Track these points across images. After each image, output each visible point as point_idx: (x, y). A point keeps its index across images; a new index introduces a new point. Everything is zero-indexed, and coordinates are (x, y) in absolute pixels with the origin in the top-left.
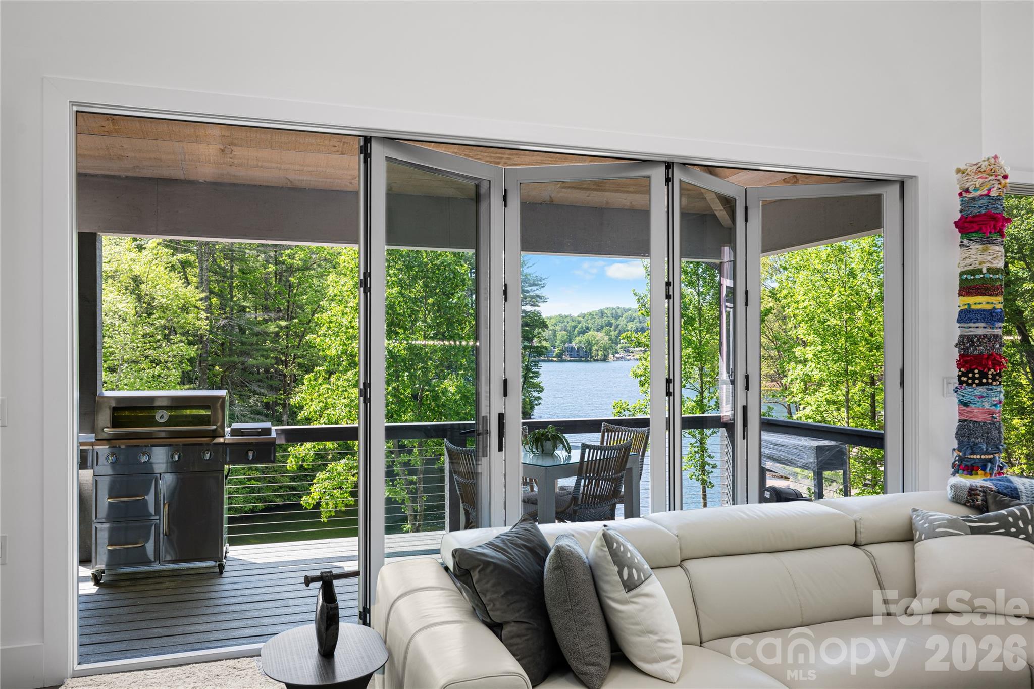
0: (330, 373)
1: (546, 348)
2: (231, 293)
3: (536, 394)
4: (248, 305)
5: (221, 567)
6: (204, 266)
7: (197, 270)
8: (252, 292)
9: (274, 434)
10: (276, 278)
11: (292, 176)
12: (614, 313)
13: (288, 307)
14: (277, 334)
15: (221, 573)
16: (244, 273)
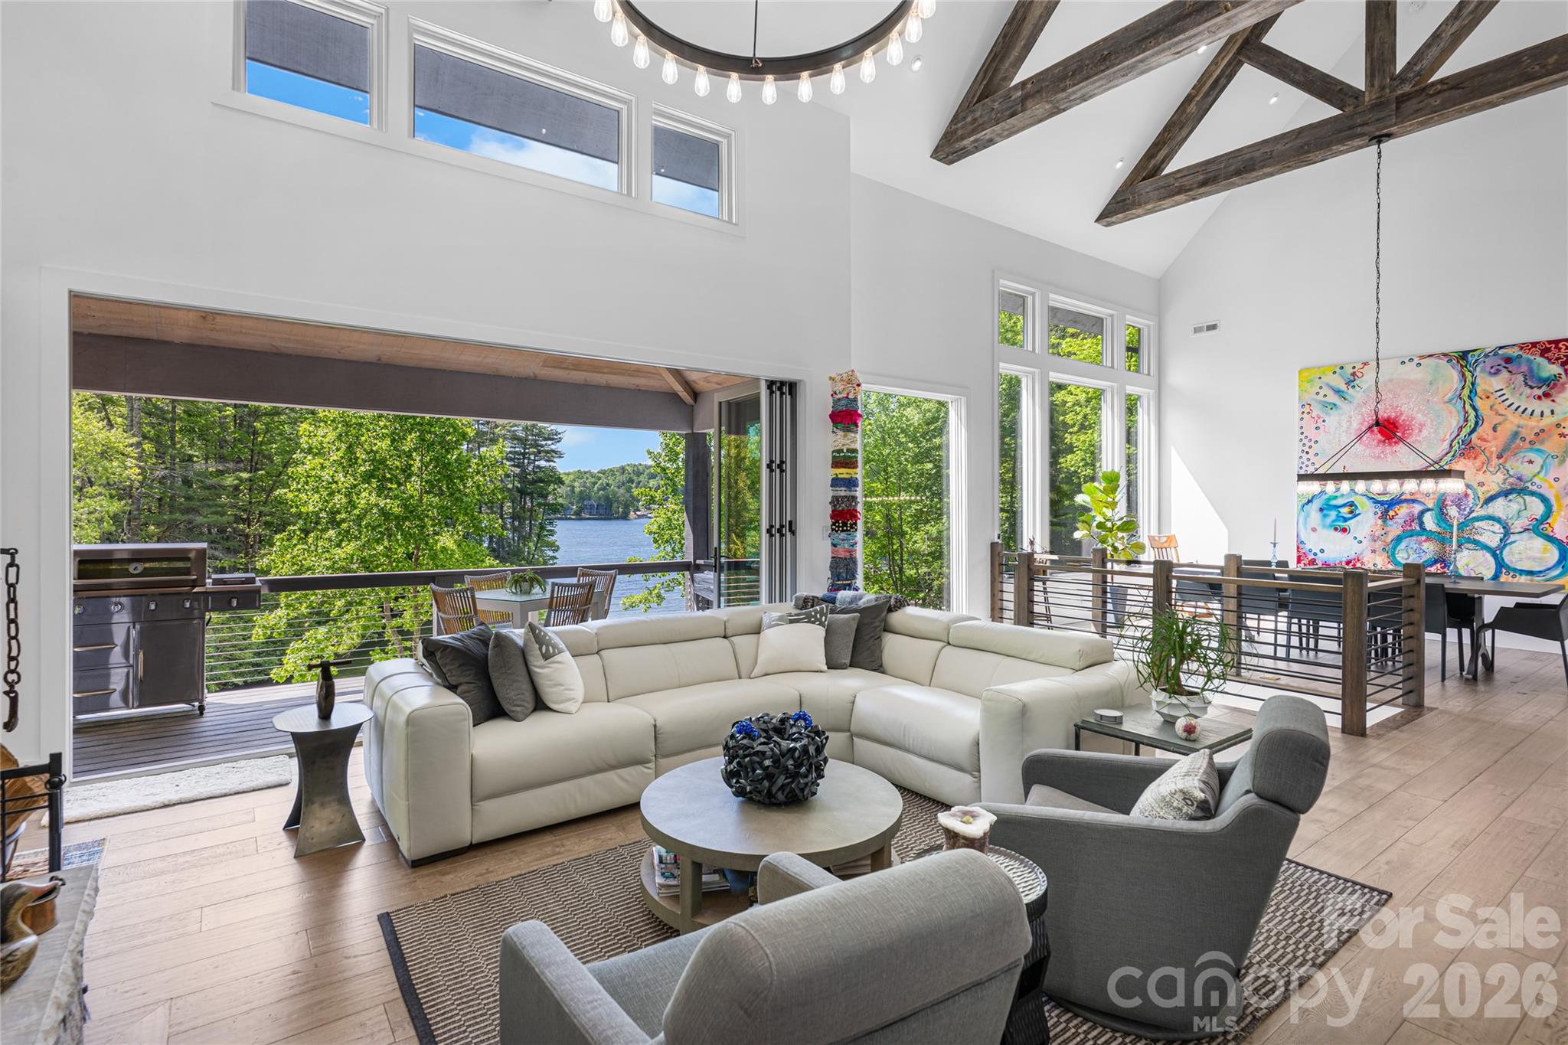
0: (306, 532)
1: (562, 505)
2: (172, 439)
3: (550, 553)
4: (197, 454)
5: (202, 708)
6: (135, 406)
7: (125, 411)
8: (201, 437)
9: (258, 584)
10: (235, 423)
11: (277, 343)
12: (636, 469)
13: (252, 457)
14: (236, 488)
15: (202, 714)
16: (190, 415)
